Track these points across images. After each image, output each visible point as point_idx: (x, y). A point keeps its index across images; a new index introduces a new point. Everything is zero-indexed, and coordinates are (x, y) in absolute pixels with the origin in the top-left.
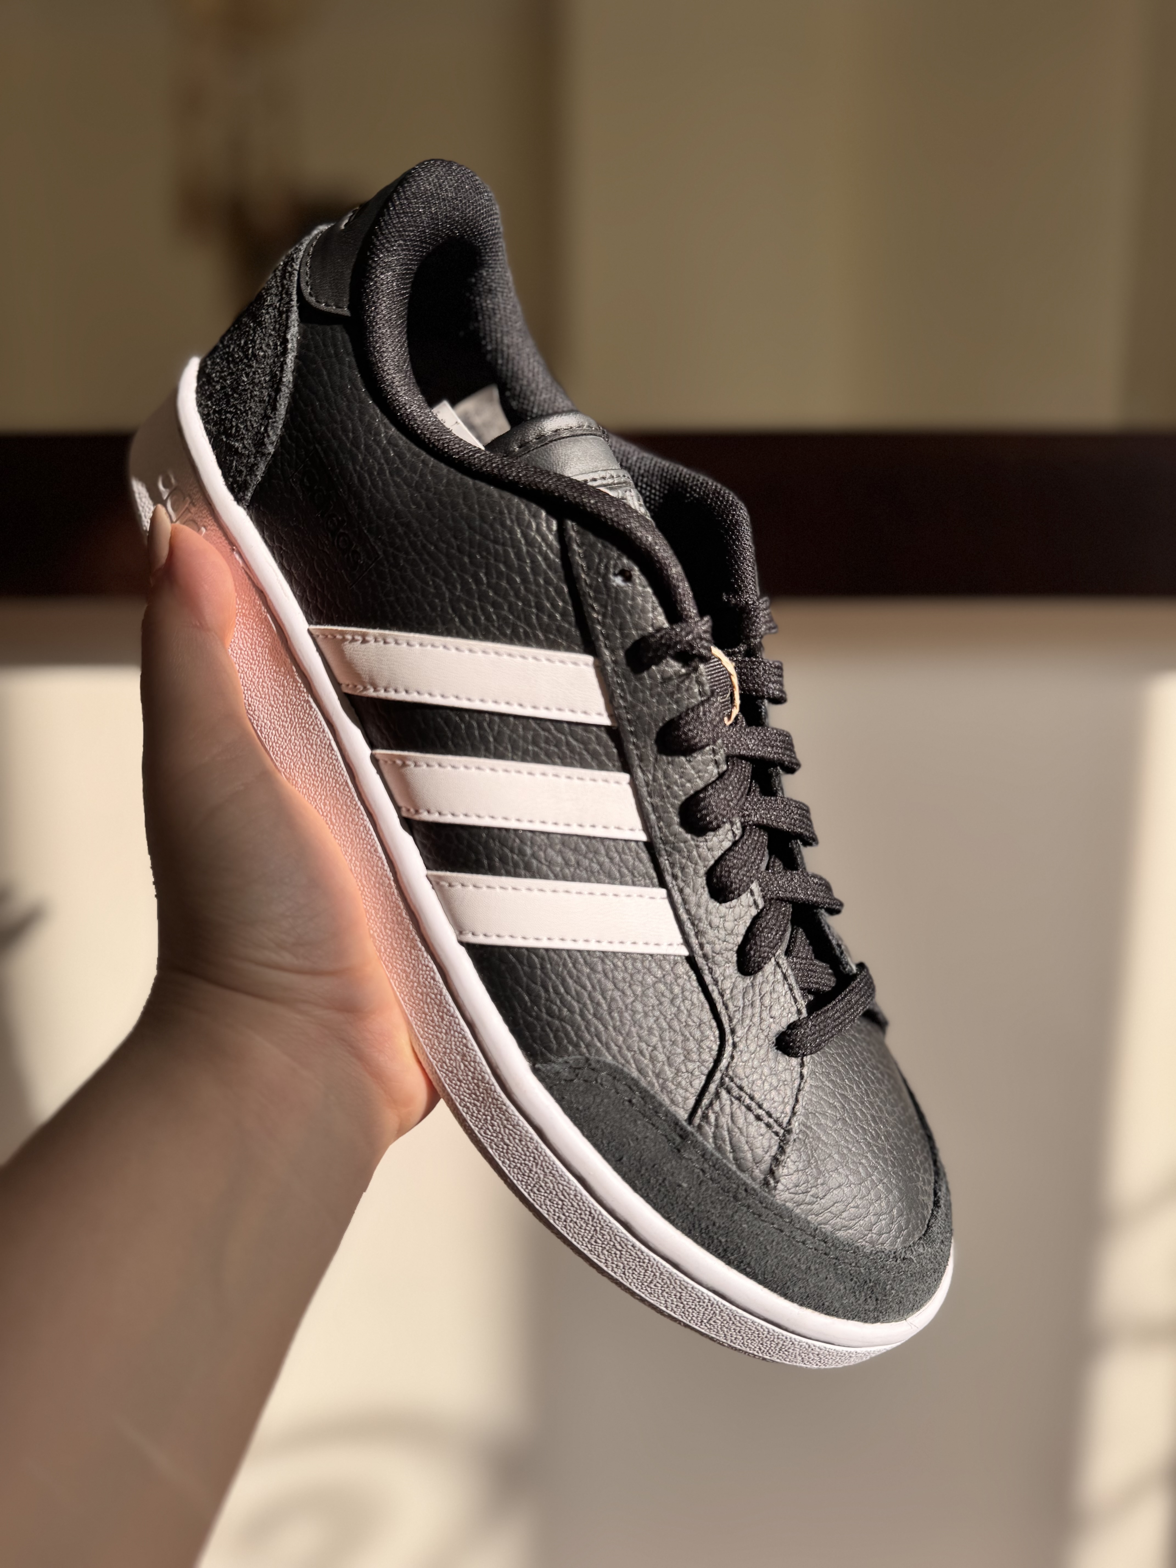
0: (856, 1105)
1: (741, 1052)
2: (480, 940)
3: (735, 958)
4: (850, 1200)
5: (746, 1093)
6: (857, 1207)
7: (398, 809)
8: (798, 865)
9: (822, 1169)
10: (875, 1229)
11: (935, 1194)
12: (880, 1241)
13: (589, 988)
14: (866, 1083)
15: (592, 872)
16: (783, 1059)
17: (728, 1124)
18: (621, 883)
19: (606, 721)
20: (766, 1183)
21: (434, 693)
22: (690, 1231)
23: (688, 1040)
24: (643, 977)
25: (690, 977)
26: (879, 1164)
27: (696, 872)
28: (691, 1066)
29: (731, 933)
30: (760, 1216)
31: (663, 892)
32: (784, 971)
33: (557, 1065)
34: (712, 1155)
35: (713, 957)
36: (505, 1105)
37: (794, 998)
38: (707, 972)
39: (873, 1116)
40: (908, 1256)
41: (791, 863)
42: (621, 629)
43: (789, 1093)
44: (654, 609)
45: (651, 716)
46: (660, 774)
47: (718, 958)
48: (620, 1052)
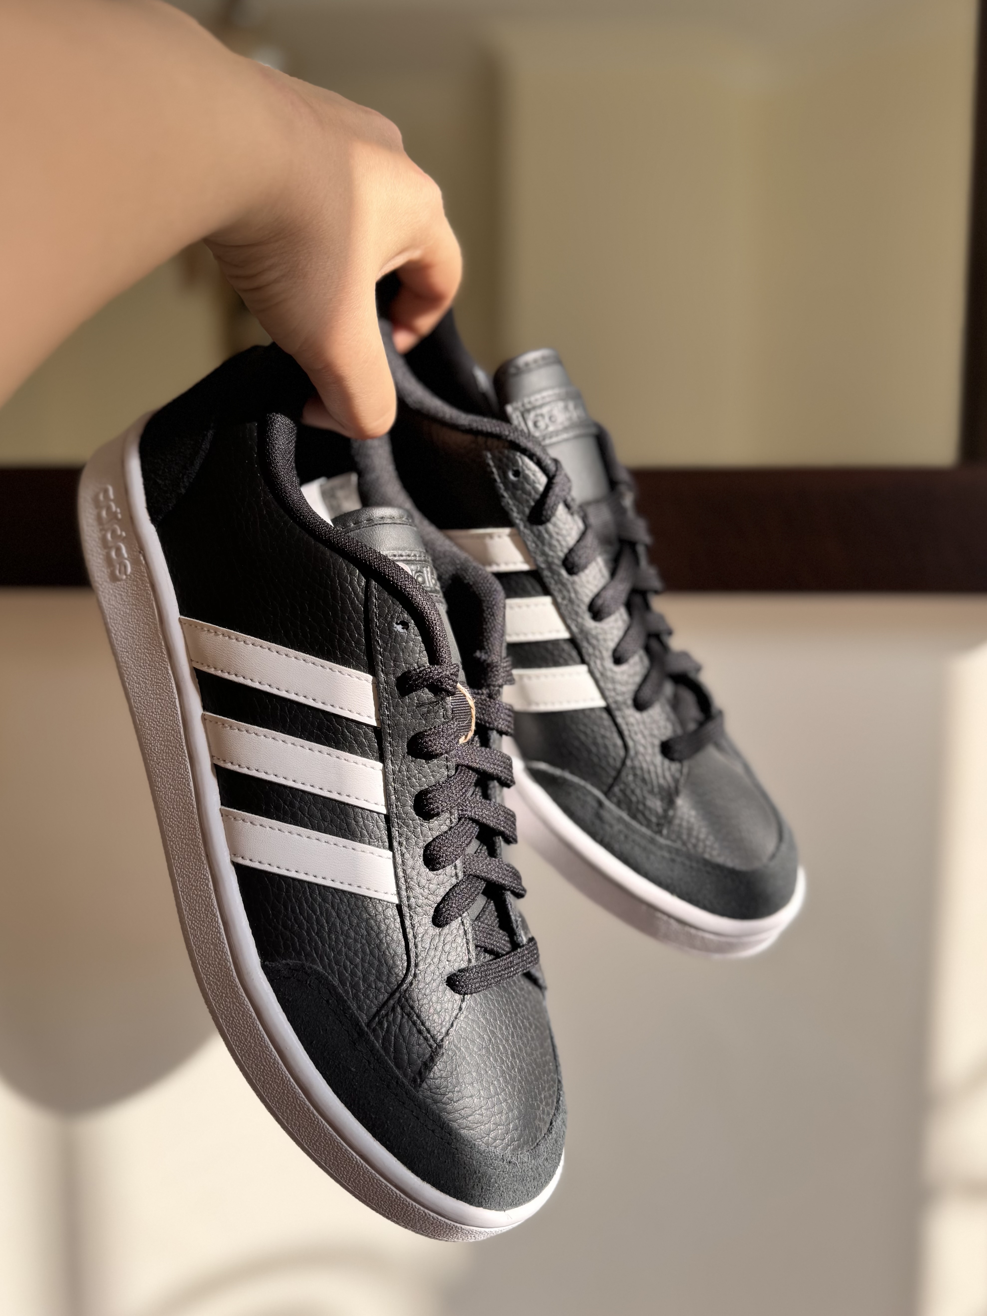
0: (501, 1041)
1: (419, 981)
2: (247, 863)
3: (432, 913)
4: (478, 1108)
5: (415, 1013)
6: (482, 1115)
7: (212, 757)
8: (497, 854)
9: (461, 1080)
10: (492, 1135)
11: (551, 1123)
12: (494, 1144)
13: (318, 913)
14: (514, 1027)
15: (341, 829)
16: (449, 993)
17: (395, 1031)
18: (360, 842)
19: (374, 723)
20: (414, 1081)
21: (254, 680)
22: (351, 1105)
23: (382, 965)
24: (360, 913)
25: (395, 920)
26: (508, 1087)
27: (417, 844)
28: (380, 984)
29: (433, 894)
30: (404, 1103)
31: (390, 854)
32: (466, 929)
33: (280, 964)
34: (378, 1051)
35: (415, 908)
36: (237, 987)
37: (468, 950)
38: (408, 918)
39: (513, 1053)
40: (514, 1160)
41: (493, 852)
42: (395, 661)
43: (447, 1018)
44: (420, 652)
45: (405, 725)
46: (404, 768)
47: (419, 910)
48: (329, 964)
